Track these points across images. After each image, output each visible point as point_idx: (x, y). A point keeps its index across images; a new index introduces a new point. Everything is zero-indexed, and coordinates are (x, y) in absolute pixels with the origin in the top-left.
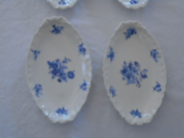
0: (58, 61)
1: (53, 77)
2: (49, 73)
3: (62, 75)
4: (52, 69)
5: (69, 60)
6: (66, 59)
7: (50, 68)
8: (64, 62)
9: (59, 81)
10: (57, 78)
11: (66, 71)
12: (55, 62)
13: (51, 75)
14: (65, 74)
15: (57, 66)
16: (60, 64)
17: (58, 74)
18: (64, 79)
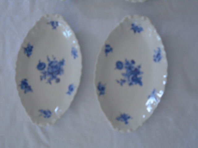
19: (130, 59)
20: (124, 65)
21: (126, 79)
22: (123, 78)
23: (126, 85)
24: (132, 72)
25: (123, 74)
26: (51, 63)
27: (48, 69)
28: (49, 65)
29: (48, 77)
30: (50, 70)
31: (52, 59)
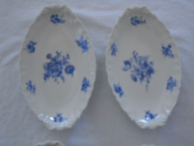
26: (60, 74)
27: (61, 68)
28: (61, 72)
29: (61, 59)
30: (59, 66)
31: (59, 79)
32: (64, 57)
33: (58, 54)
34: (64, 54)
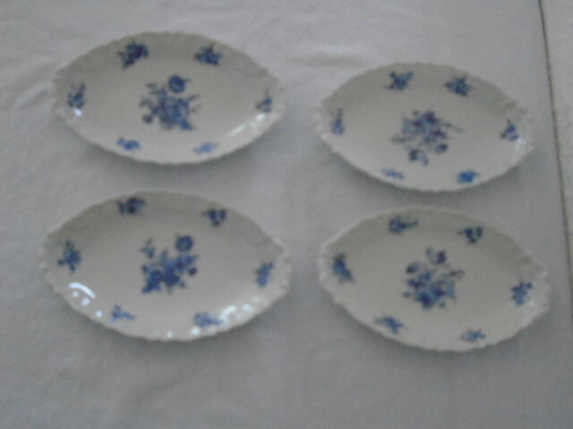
0: (145, 269)
1: (183, 285)
2: (170, 292)
3: (180, 265)
4: (163, 285)
5: (149, 242)
6: (143, 250)
7: (158, 288)
8: (151, 254)
9: (193, 272)
10: (185, 277)
11: (173, 254)
12: (148, 275)
13: (176, 290)
14: (180, 258)
15: (157, 273)
16: (153, 265)
17: (177, 273)
18: (190, 260)
19: (198, 264)
20: (185, 254)
21: (156, 259)
22: (158, 252)
23: (143, 259)
24: (170, 270)
25: (165, 253)
26: (183, 103)
27: (173, 99)
28: (181, 101)
29: (155, 100)
30: (169, 103)
31: (192, 104)
32: (152, 93)
33: (144, 103)
34: (146, 93)
